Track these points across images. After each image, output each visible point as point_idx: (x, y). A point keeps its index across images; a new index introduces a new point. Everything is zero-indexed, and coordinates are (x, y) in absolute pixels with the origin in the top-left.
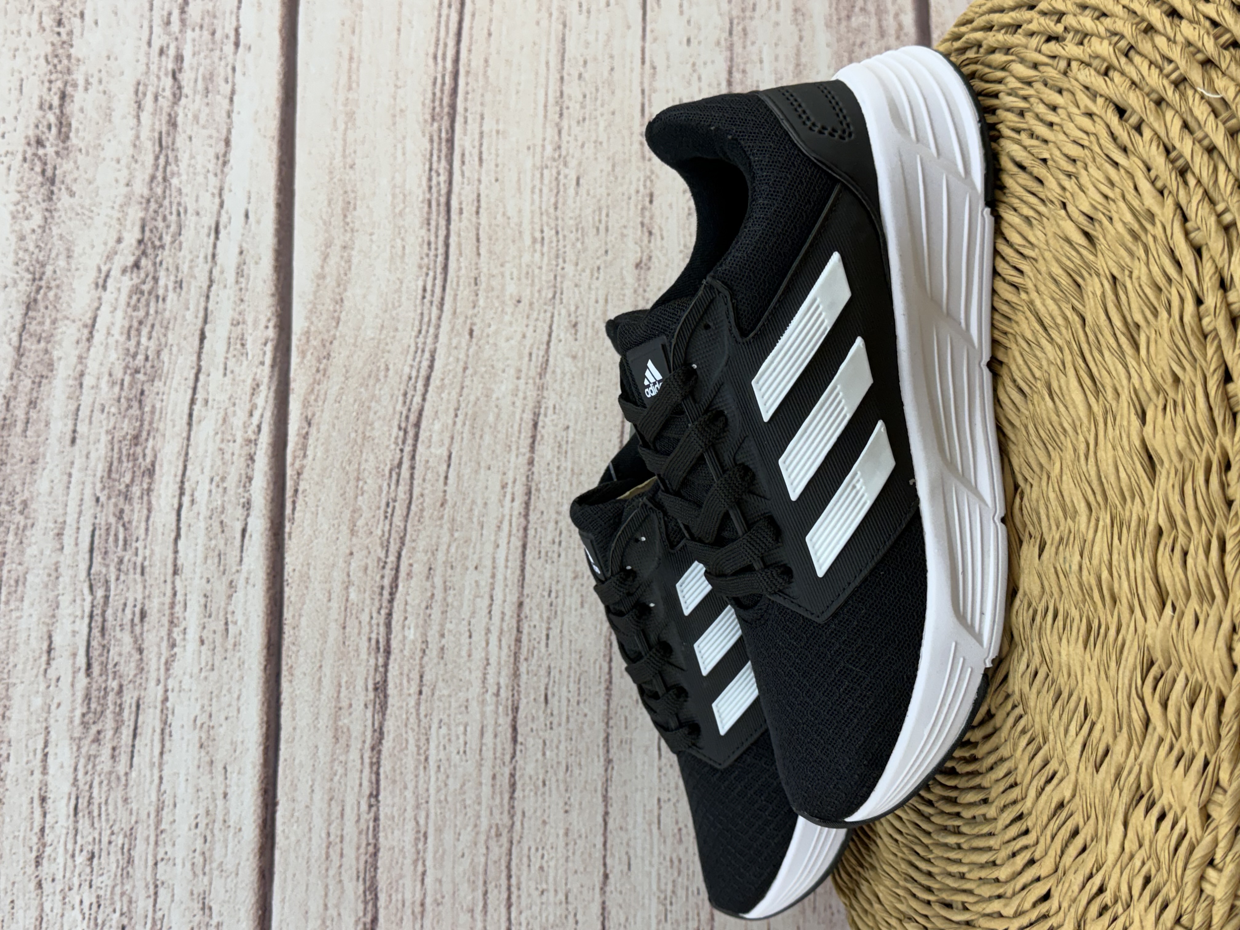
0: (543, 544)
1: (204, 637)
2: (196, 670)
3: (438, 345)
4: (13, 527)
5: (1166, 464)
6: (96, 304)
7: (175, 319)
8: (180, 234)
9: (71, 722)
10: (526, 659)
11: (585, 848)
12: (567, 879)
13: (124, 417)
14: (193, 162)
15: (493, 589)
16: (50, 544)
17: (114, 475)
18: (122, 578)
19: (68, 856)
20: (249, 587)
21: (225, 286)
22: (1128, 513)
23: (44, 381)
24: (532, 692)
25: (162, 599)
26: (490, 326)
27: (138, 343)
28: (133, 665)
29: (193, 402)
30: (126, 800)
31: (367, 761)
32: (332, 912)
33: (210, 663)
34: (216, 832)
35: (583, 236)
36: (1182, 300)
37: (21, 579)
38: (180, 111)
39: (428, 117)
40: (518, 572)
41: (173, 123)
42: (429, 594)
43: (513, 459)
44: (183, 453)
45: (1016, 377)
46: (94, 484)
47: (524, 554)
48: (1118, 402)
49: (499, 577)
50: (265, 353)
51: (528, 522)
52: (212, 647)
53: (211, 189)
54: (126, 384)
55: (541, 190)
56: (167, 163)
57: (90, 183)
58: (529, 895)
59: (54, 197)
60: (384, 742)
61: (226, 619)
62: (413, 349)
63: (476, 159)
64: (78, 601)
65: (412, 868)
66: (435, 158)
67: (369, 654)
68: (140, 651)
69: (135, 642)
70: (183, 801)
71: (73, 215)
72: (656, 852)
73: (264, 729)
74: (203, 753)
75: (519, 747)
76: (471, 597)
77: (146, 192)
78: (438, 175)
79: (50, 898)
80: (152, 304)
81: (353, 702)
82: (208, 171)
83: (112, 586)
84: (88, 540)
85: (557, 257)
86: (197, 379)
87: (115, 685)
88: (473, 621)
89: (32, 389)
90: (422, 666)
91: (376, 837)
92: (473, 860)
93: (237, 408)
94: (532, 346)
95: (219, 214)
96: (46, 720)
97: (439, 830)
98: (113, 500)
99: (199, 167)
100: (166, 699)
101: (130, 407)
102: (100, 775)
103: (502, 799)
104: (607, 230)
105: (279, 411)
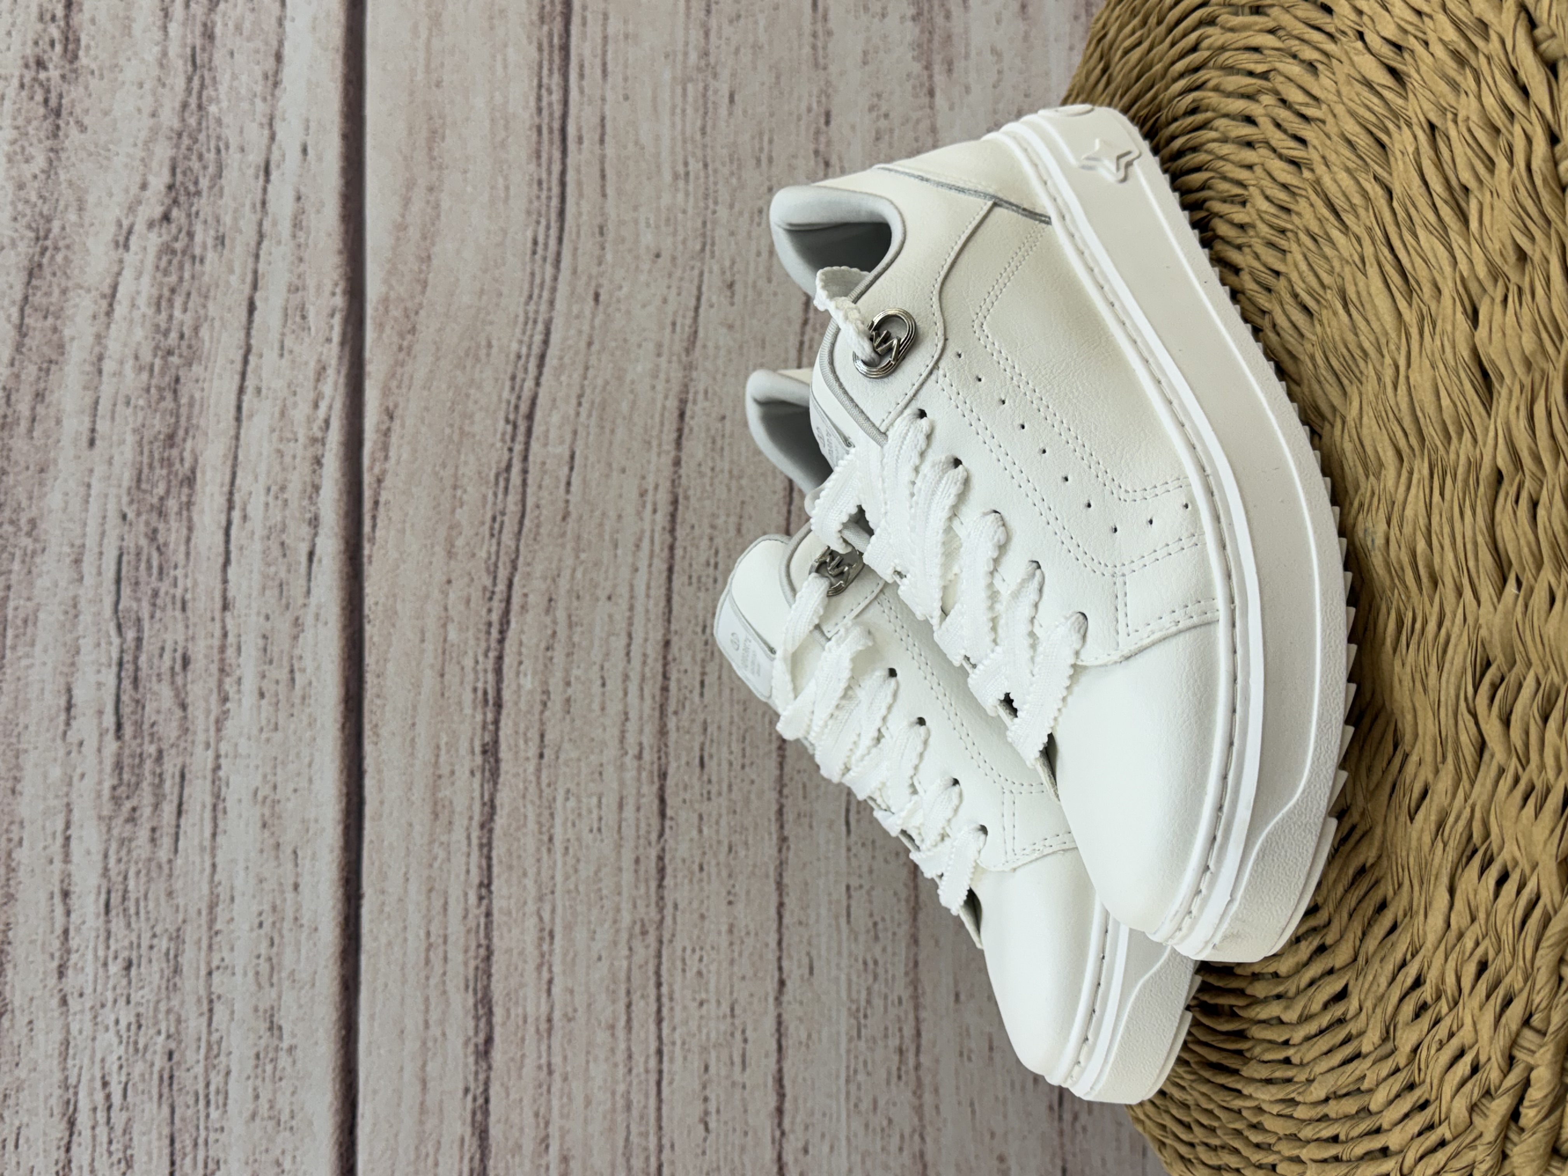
0: (695, 566)
1: (264, 689)
2: (255, 732)
3: (555, 314)
4: (18, 553)
5: (1508, 381)
6: (115, 269)
7: (217, 286)
8: (220, 177)
9: (99, 795)
10: (676, 713)
11: (754, 947)
12: (732, 986)
13: (156, 411)
14: (235, 83)
15: (631, 625)
16: (65, 574)
17: (144, 486)
18: (158, 614)
19: (99, 965)
20: (320, 625)
21: (279, 243)
22: (1452, 456)
23: (53, 367)
24: (684, 753)
25: (210, 641)
26: (620, 287)
27: (171, 317)
28: (175, 724)
29: (241, 390)
30: (170, 894)
31: (475, 841)
32: (435, 1031)
33: (273, 721)
34: (285, 932)
35: (739, 167)
36: (1529, 140)
37: (31, 617)
38: (218, 18)
39: (535, 17)
40: (662, 603)
41: (209, 35)
42: (549, 632)
43: (654, 458)
44: (231, 457)
45: (1299, 290)
46: (119, 498)
47: (670, 579)
48: (1439, 301)
49: (639, 608)
50: (331, 328)
51: (674, 539)
52: (274, 700)
53: (259, 118)
54: (157, 369)
55: (684, 111)
56: (202, 86)
57: (106, 113)
58: (685, 1008)
59: (61, 134)
60: (496, 818)
61: (292, 666)
62: (521, 319)
63: (599, 72)
64: (103, 645)
65: (535, 975)
66: (545, 72)
67: (475, 708)
68: (184, 707)
69: (177, 695)
70: (243, 894)
71: (84, 155)
72: (845, 952)
73: (343, 804)
74: (267, 834)
75: (668, 823)
76: (604, 635)
77: (177, 125)
78: (550, 92)
79: (78, 1017)
80: (187, 266)
81: (457, 767)
82: (255, 95)
83: (146, 624)
84: (113, 567)
85: (706, 197)
86: (246, 361)
87: (152, 749)
88: (607, 665)
89: (39, 378)
90: (542, 723)
91: (488, 936)
92: (612, 964)
93: (298, 398)
94: (675, 313)
95: (269, 149)
96: (67, 795)
97: (569, 928)
98: (144, 517)
99: (243, 91)
100: (217, 768)
101: (162, 398)
102: (137, 863)
103: (648, 888)
104: (770, 160)
105: (352, 402)
